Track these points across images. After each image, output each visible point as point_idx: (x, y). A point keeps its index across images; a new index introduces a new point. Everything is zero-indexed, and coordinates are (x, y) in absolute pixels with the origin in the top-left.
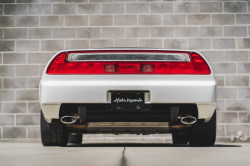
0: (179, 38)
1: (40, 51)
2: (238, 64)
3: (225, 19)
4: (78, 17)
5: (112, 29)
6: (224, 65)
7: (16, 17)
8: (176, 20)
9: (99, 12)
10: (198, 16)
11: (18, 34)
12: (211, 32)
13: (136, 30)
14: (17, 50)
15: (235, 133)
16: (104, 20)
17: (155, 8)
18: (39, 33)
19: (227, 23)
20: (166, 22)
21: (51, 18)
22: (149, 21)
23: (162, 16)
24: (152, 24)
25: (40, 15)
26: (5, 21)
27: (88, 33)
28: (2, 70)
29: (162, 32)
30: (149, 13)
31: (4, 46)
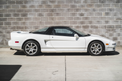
0: (83, 12)
1: (36, 17)
2: (103, 21)
3: (99, 6)
4: (49, 5)
5: (61, 9)
6: (98, 22)
7: (28, 5)
8: (82, 6)
9: (56, 3)
10: (90, 5)
11: (29, 11)
12: (94, 10)
13: (69, 10)
14: (29, 16)
16: (58, 6)
17: (75, 2)
18: (36, 11)
20: (79, 7)
21: (40, 5)
22: (73, 6)
23: (77, 5)
25: (36, 4)
26: (24, 7)
27: (52, 11)
28: (24, 23)
29: (77, 10)
30: (73, 4)
31: (25, 15)
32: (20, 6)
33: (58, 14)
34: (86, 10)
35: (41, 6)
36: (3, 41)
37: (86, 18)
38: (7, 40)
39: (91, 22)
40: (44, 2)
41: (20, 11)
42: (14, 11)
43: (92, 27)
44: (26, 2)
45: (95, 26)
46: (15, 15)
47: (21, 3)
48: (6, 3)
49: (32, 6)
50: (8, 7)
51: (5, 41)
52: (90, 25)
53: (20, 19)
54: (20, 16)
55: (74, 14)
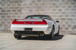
0: (61, 8)
1: (28, 12)
4: (37, 4)
5: (45, 6)
6: (73, 15)
7: (22, 4)
8: (61, 4)
9: (42, 2)
11: (23, 8)
12: (70, 7)
13: (51, 6)
14: (22, 12)
15: (75, 32)
16: (43, 4)
17: (56, 1)
18: (28, 8)
19: (74, 4)
20: (58, 4)
22: (54, 4)
23: (57, 3)
24: (55, 5)
25: (28, 3)
26: (20, 5)
27: (39, 7)
28: (19, 16)
29: (57, 7)
30: (54, 2)
31: (20, 11)
32: (17, 4)
33: (43, 10)
34: (64, 7)
35: (31, 4)
36: (5, 29)
37: (64, 13)
38: (8, 28)
39: (67, 16)
40: (33, 2)
41: (17, 8)
42: (13, 8)
43: (68, 19)
44: (21, 2)
45: (70, 19)
46: (14, 11)
47: (17, 2)
48: (8, 3)
49: (25, 5)
50: (9, 5)
51: (7, 29)
52: (66, 18)
53: (17, 14)
54: (17, 11)
55: (54, 10)
